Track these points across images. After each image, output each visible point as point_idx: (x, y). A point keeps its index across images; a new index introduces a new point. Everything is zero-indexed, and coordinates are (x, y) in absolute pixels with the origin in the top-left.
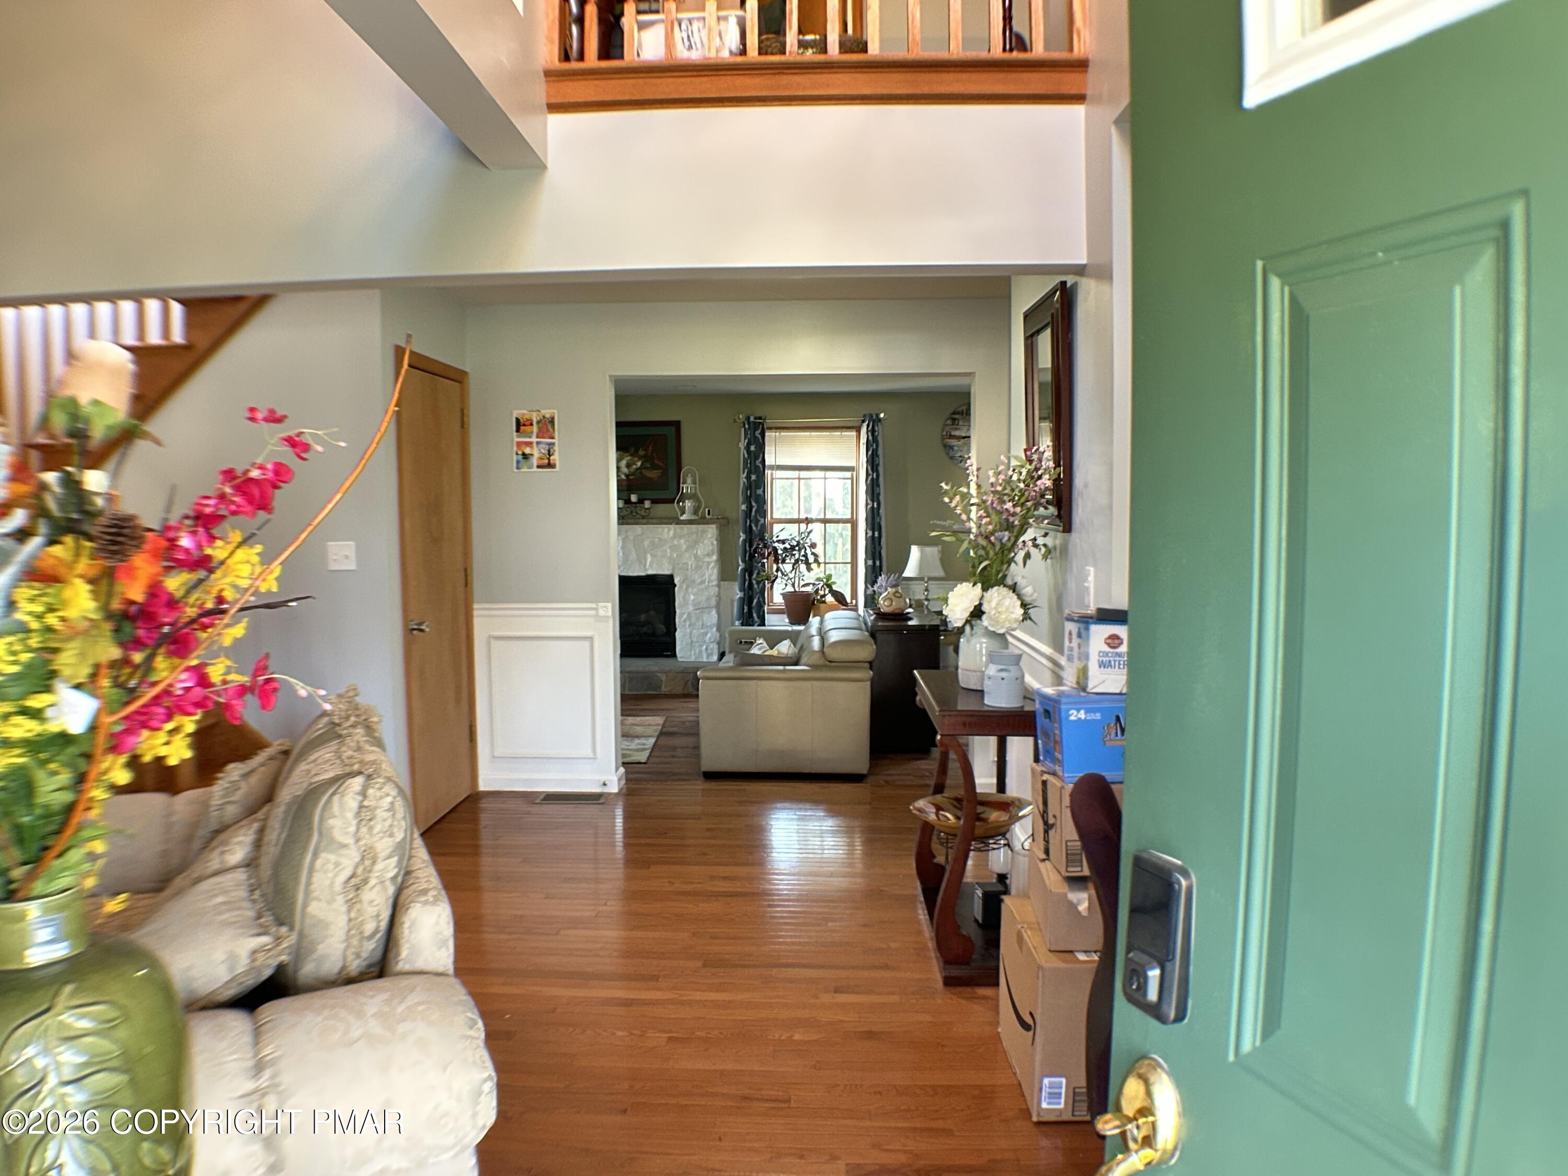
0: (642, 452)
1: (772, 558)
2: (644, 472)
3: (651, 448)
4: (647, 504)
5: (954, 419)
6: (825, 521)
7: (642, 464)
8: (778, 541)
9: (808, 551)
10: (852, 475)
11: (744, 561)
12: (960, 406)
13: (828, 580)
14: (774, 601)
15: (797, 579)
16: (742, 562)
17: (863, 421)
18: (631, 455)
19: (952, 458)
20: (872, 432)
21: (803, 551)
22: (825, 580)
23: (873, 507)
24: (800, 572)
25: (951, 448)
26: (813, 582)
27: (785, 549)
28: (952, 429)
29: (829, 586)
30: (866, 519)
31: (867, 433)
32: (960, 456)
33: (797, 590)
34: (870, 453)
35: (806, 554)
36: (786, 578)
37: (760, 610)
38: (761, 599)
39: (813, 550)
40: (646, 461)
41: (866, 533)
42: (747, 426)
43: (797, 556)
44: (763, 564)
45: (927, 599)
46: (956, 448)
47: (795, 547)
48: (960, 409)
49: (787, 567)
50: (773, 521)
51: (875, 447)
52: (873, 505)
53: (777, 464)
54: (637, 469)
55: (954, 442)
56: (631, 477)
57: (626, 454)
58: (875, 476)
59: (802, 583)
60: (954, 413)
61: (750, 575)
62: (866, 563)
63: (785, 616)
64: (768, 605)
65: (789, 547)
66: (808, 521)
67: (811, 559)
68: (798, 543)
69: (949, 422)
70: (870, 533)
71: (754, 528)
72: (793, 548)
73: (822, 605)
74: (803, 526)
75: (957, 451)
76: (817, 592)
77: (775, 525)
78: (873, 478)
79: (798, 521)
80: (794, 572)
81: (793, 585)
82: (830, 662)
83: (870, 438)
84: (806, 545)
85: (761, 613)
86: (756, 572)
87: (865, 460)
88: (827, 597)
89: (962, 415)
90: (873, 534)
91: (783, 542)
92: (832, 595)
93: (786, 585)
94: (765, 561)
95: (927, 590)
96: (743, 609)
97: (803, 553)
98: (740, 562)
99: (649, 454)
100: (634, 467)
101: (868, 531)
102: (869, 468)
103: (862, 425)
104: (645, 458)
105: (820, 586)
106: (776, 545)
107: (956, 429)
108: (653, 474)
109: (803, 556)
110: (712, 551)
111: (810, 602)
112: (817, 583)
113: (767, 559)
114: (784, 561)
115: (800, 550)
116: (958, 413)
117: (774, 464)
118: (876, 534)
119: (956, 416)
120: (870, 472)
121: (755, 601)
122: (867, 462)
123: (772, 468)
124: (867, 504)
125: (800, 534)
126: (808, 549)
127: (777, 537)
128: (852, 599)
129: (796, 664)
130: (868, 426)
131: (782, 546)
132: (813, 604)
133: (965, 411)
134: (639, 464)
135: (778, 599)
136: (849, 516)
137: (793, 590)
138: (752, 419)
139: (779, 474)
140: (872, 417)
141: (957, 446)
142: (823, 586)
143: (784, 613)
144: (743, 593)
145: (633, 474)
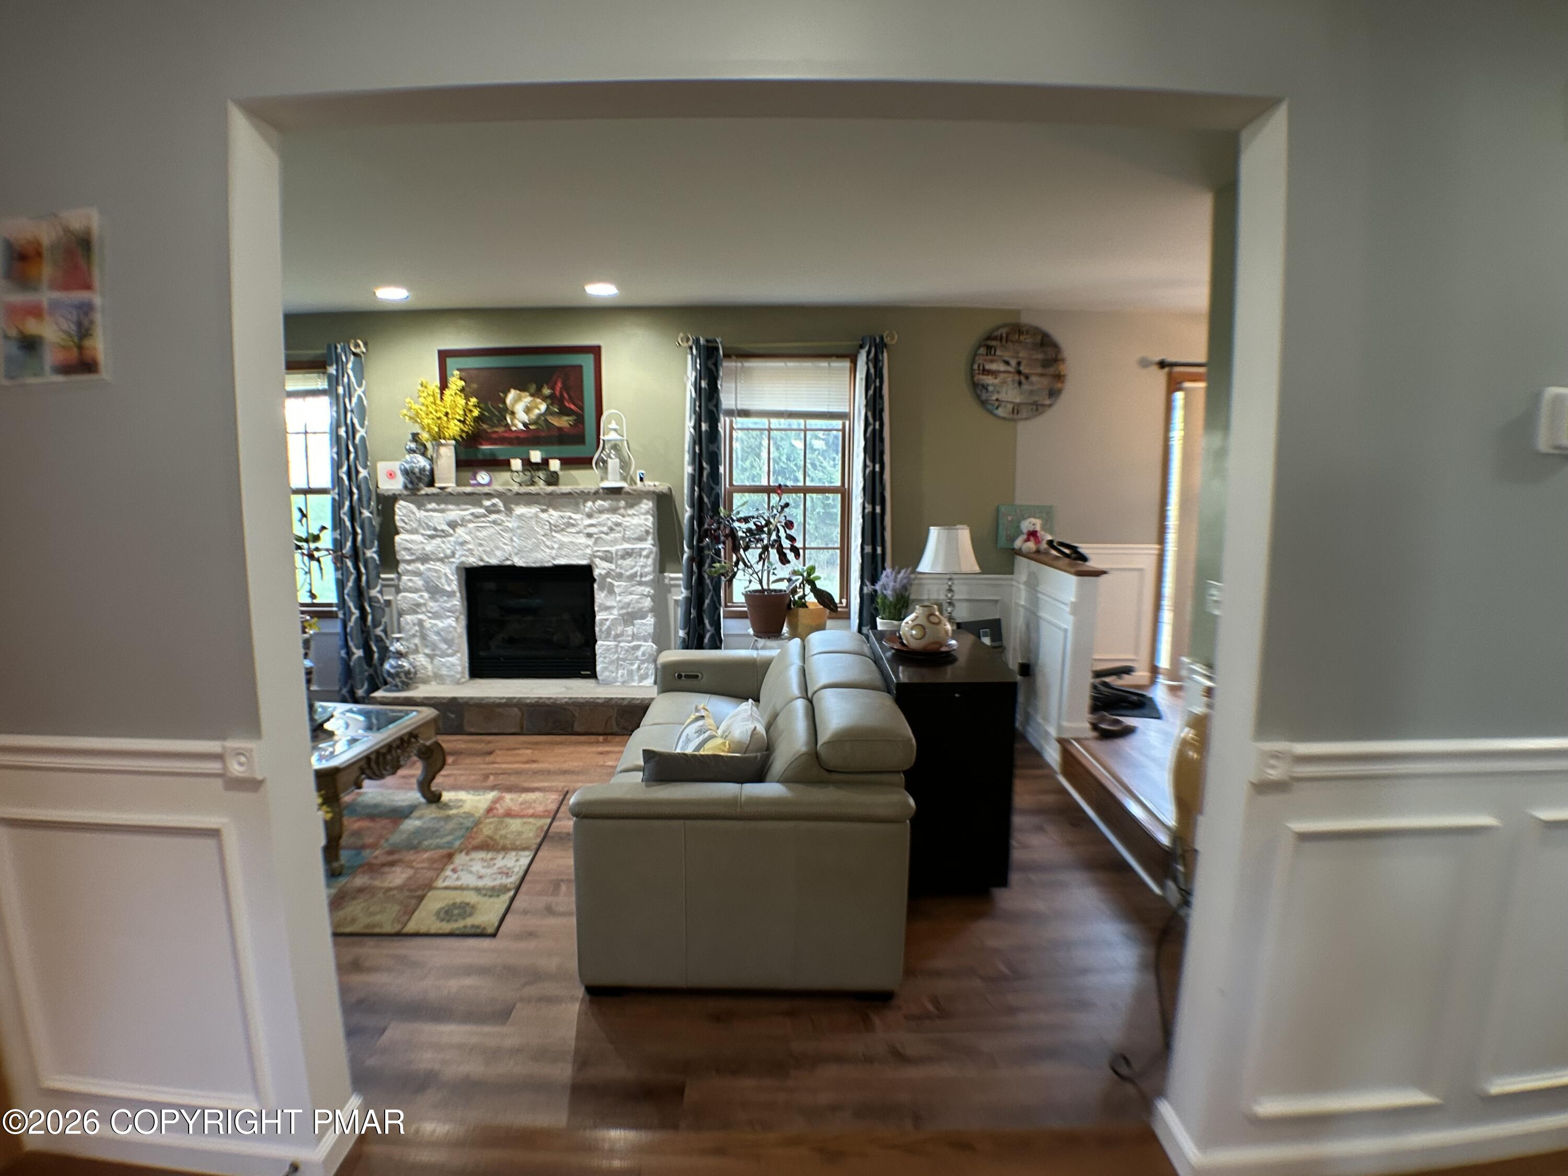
0: (547, 391)
1: (729, 542)
2: (550, 419)
3: (559, 385)
4: (555, 465)
5: (989, 348)
6: (805, 490)
7: (548, 408)
8: (739, 520)
9: (782, 534)
10: (844, 425)
11: (691, 546)
12: (998, 328)
13: (809, 574)
14: (735, 600)
15: (765, 573)
16: (689, 548)
17: (862, 347)
18: (532, 395)
19: (984, 403)
20: (875, 362)
21: (774, 534)
22: (805, 574)
23: (873, 472)
24: (769, 563)
25: (985, 387)
26: (787, 577)
27: (749, 530)
28: (985, 361)
29: (812, 583)
30: (864, 488)
31: (867, 363)
32: (997, 400)
33: (765, 587)
34: (871, 392)
35: (779, 537)
36: (751, 571)
37: (715, 613)
38: (715, 599)
39: (788, 531)
40: (552, 404)
41: (864, 508)
42: (694, 351)
43: (766, 542)
44: (718, 553)
45: (951, 604)
46: (991, 388)
47: (763, 527)
48: (998, 333)
49: (752, 555)
50: (733, 488)
51: (878, 384)
52: (874, 467)
53: (739, 407)
54: (540, 416)
55: (988, 380)
56: (531, 427)
57: (524, 394)
58: (877, 427)
59: (772, 578)
60: (989, 338)
61: (700, 567)
62: (862, 549)
63: (747, 622)
64: (726, 606)
65: (754, 527)
66: (780, 489)
67: (786, 544)
68: (768, 523)
69: (982, 351)
70: (869, 508)
71: (706, 500)
72: (760, 529)
73: (801, 611)
74: (775, 498)
75: (993, 392)
76: (794, 591)
77: (735, 495)
78: (874, 429)
79: (768, 490)
80: (761, 562)
81: (761, 582)
82: (829, 771)
83: (872, 371)
84: (779, 525)
85: (716, 618)
86: (708, 561)
87: (864, 402)
88: (807, 598)
89: (1001, 340)
90: (874, 509)
91: (746, 520)
92: (816, 596)
93: (750, 581)
94: (721, 546)
95: (950, 590)
96: (690, 614)
97: (774, 537)
98: (686, 549)
99: (558, 393)
100: (537, 412)
101: (867, 505)
102: (869, 414)
103: (858, 352)
104: (552, 399)
105: (798, 584)
106: (736, 524)
107: (992, 361)
108: (563, 422)
109: (775, 541)
110: (647, 532)
111: (785, 606)
112: (794, 578)
113: (724, 543)
114: (746, 548)
115: (770, 534)
116: (995, 339)
117: (733, 407)
118: (878, 509)
119: (993, 343)
120: (871, 420)
121: (707, 601)
122: (867, 406)
123: (730, 413)
124: (865, 466)
125: (770, 508)
126: (781, 530)
127: (738, 513)
128: (841, 597)
129: (760, 777)
130: (868, 353)
131: (744, 526)
132: (789, 607)
133: (1004, 335)
134: (543, 407)
135: (738, 597)
136: (838, 484)
137: (760, 588)
138: (702, 341)
139: (739, 422)
140: (875, 340)
141: (993, 385)
142: (802, 583)
143: (747, 617)
144: (689, 591)
145: (535, 422)
